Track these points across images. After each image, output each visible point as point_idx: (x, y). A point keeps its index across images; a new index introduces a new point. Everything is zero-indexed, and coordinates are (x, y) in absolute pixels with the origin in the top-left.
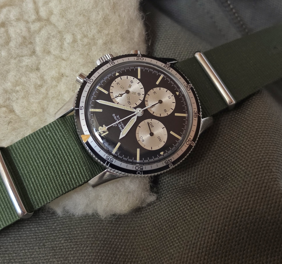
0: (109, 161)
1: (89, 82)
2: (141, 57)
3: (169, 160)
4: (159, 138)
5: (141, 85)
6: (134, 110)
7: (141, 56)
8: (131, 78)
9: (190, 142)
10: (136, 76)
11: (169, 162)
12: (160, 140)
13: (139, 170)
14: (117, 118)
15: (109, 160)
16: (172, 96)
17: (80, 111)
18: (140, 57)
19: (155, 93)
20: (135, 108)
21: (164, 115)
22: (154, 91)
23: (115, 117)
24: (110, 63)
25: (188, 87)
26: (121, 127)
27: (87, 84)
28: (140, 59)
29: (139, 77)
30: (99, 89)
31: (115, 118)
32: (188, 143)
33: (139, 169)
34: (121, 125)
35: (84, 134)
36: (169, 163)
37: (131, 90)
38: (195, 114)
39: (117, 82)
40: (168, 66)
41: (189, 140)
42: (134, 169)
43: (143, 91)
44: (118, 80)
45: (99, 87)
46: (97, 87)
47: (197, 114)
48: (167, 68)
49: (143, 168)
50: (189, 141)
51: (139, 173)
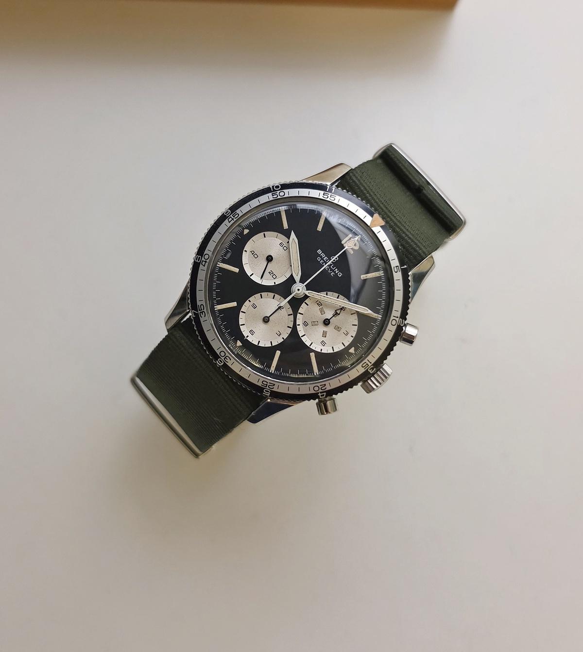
0: (330, 194)
1: (397, 319)
2: (318, 393)
3: (233, 219)
4: (256, 256)
5: (306, 341)
6: (307, 293)
7: (320, 394)
8: (327, 350)
9: (203, 259)
10: (319, 355)
11: (233, 217)
12: (253, 253)
13: (278, 192)
14: (333, 271)
15: (329, 196)
16: (247, 336)
17: (398, 264)
18: (320, 391)
19: (278, 333)
20: (306, 297)
21: (255, 299)
22: (281, 336)
23: (337, 272)
24: (370, 365)
25: (223, 358)
26: (323, 257)
27: (398, 314)
28: (320, 387)
29: (312, 355)
30: (376, 315)
31: (336, 270)
32: (206, 257)
33: (278, 194)
34: (324, 260)
35: (381, 227)
36: (231, 216)
37: (322, 328)
38: (202, 312)
39: (349, 335)
40: (267, 388)
41: (206, 262)
42: (286, 191)
43: (301, 331)
44: (348, 341)
45: (377, 318)
46: (381, 316)
47: (199, 312)
48: (268, 384)
49: (273, 196)
50: (205, 260)
51: (277, 187)
